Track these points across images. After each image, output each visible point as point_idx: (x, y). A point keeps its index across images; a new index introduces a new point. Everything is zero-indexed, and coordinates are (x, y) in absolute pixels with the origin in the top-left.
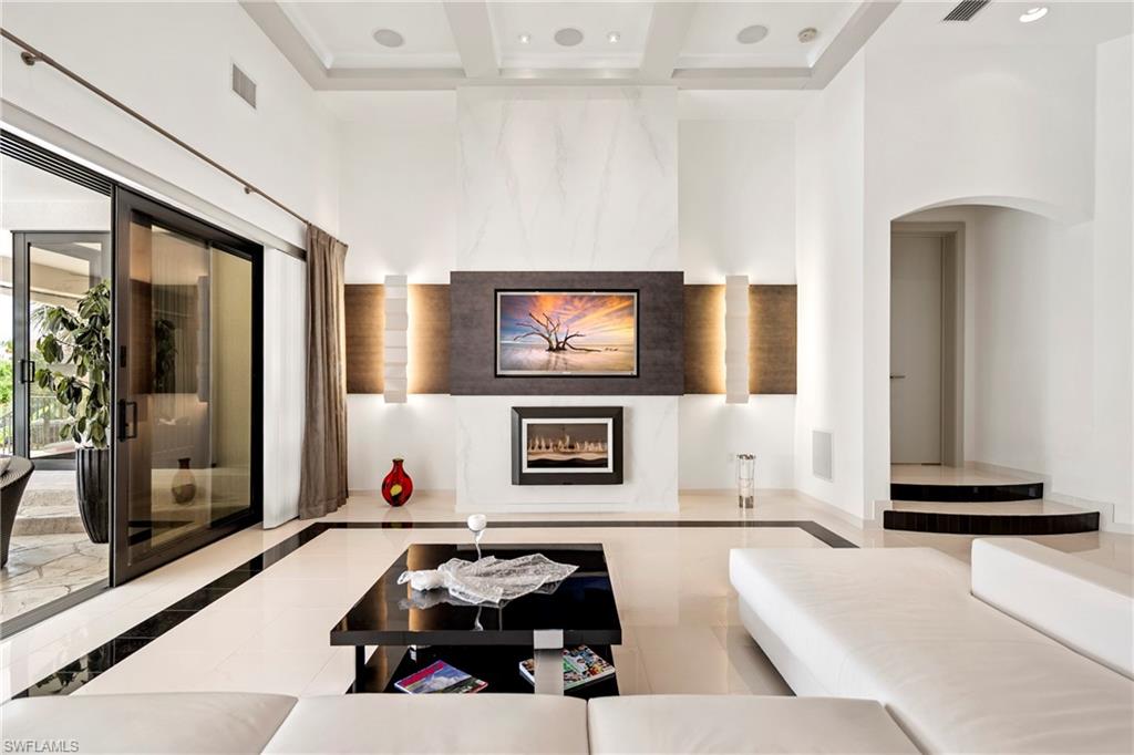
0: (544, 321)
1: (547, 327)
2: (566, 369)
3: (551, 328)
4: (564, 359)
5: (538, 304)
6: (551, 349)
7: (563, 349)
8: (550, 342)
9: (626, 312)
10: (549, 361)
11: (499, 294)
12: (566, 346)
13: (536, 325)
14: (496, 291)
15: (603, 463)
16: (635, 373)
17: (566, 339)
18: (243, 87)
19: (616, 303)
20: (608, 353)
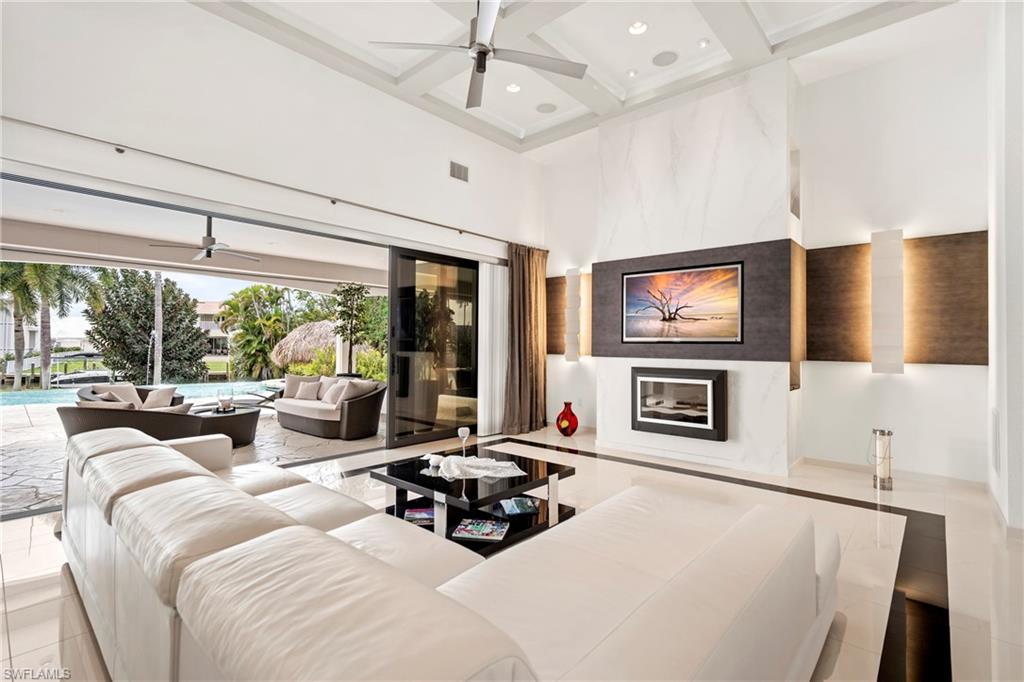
0: (659, 296)
1: (661, 301)
2: (677, 336)
3: (664, 301)
4: (675, 327)
5: (654, 283)
6: (664, 319)
7: (674, 319)
8: (664, 313)
9: (730, 283)
10: (663, 330)
11: (625, 277)
12: (677, 317)
13: (652, 299)
14: (623, 275)
15: (703, 420)
16: (739, 340)
17: (677, 310)
18: (458, 172)
19: (720, 276)
20: (714, 321)
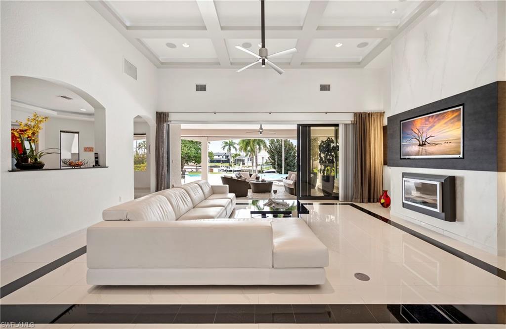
0: (417, 132)
1: (418, 134)
2: (426, 155)
3: (420, 134)
4: (425, 150)
6: (420, 145)
7: (425, 144)
8: (419, 142)
11: (401, 122)
12: (426, 143)
13: (414, 134)
14: (401, 121)
16: (461, 156)
17: (426, 139)
20: (446, 145)
